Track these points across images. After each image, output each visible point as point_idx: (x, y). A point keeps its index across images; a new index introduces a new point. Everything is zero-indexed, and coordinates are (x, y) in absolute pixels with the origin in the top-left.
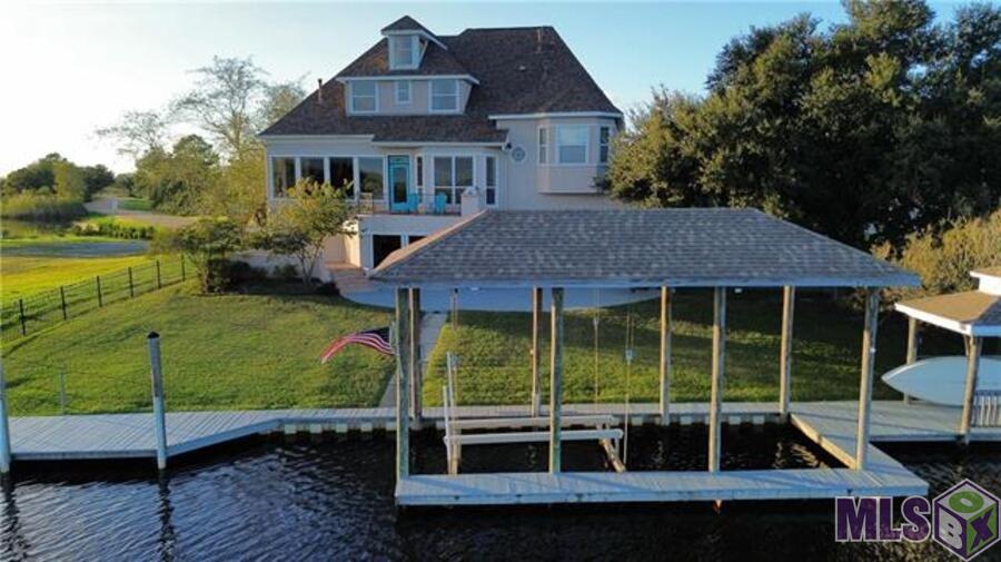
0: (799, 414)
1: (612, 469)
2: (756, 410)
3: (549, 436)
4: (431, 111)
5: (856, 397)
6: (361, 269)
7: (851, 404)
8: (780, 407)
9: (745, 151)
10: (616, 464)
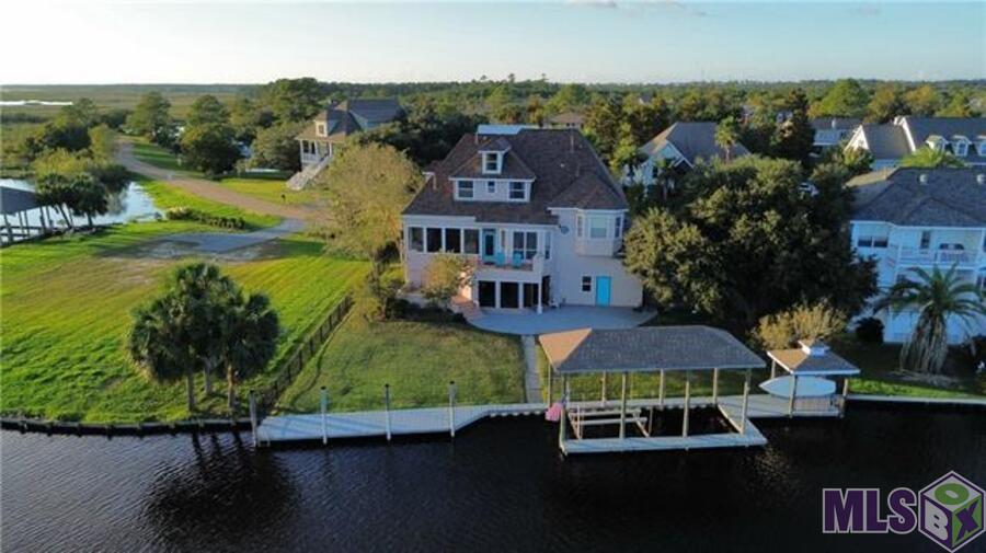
0: (722, 404)
1: (643, 436)
2: (703, 401)
3: (620, 421)
4: (509, 200)
5: (742, 394)
6: (472, 302)
7: (740, 397)
8: (711, 400)
9: (701, 262)
10: (645, 432)
